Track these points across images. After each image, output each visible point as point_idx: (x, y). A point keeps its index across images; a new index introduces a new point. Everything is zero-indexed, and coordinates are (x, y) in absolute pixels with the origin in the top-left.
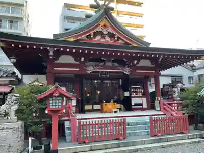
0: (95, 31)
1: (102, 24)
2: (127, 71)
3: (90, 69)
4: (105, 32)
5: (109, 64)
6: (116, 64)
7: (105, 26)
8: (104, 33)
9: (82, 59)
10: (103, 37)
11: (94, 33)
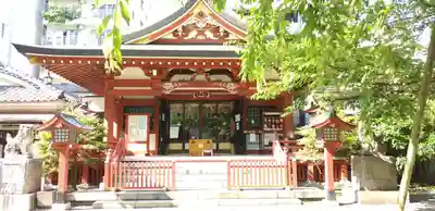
0: (184, 24)
1: (196, 11)
2: (232, 88)
3: (168, 88)
4: (201, 25)
5: (201, 77)
6: (213, 78)
7: (201, 15)
8: (199, 25)
9: (155, 72)
10: (201, 32)
11: (183, 27)
